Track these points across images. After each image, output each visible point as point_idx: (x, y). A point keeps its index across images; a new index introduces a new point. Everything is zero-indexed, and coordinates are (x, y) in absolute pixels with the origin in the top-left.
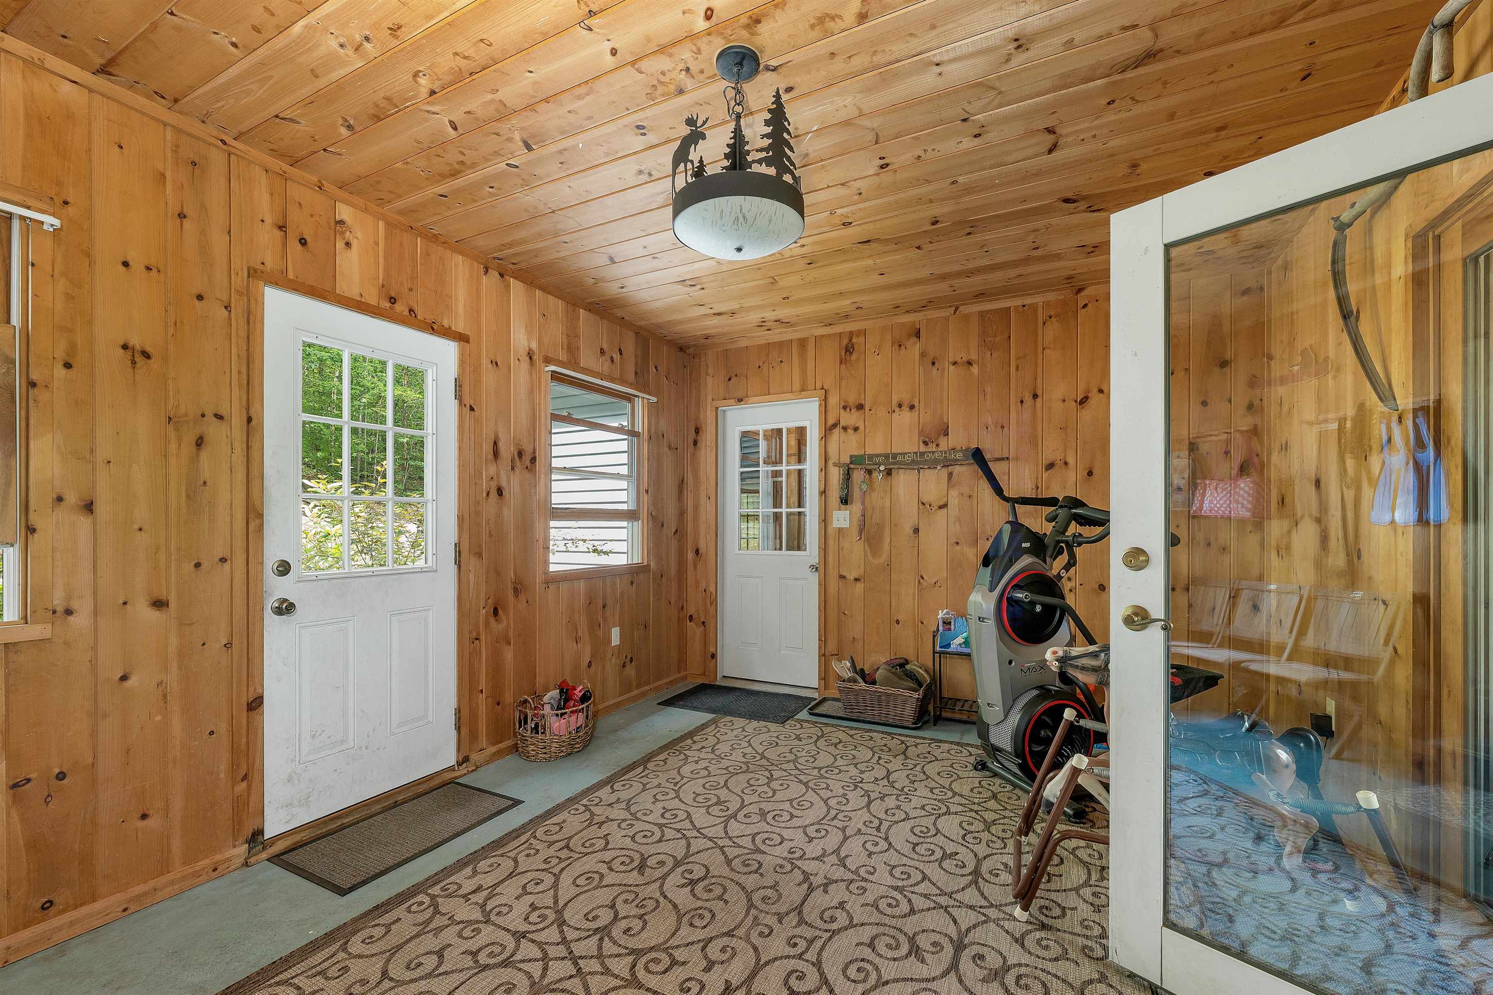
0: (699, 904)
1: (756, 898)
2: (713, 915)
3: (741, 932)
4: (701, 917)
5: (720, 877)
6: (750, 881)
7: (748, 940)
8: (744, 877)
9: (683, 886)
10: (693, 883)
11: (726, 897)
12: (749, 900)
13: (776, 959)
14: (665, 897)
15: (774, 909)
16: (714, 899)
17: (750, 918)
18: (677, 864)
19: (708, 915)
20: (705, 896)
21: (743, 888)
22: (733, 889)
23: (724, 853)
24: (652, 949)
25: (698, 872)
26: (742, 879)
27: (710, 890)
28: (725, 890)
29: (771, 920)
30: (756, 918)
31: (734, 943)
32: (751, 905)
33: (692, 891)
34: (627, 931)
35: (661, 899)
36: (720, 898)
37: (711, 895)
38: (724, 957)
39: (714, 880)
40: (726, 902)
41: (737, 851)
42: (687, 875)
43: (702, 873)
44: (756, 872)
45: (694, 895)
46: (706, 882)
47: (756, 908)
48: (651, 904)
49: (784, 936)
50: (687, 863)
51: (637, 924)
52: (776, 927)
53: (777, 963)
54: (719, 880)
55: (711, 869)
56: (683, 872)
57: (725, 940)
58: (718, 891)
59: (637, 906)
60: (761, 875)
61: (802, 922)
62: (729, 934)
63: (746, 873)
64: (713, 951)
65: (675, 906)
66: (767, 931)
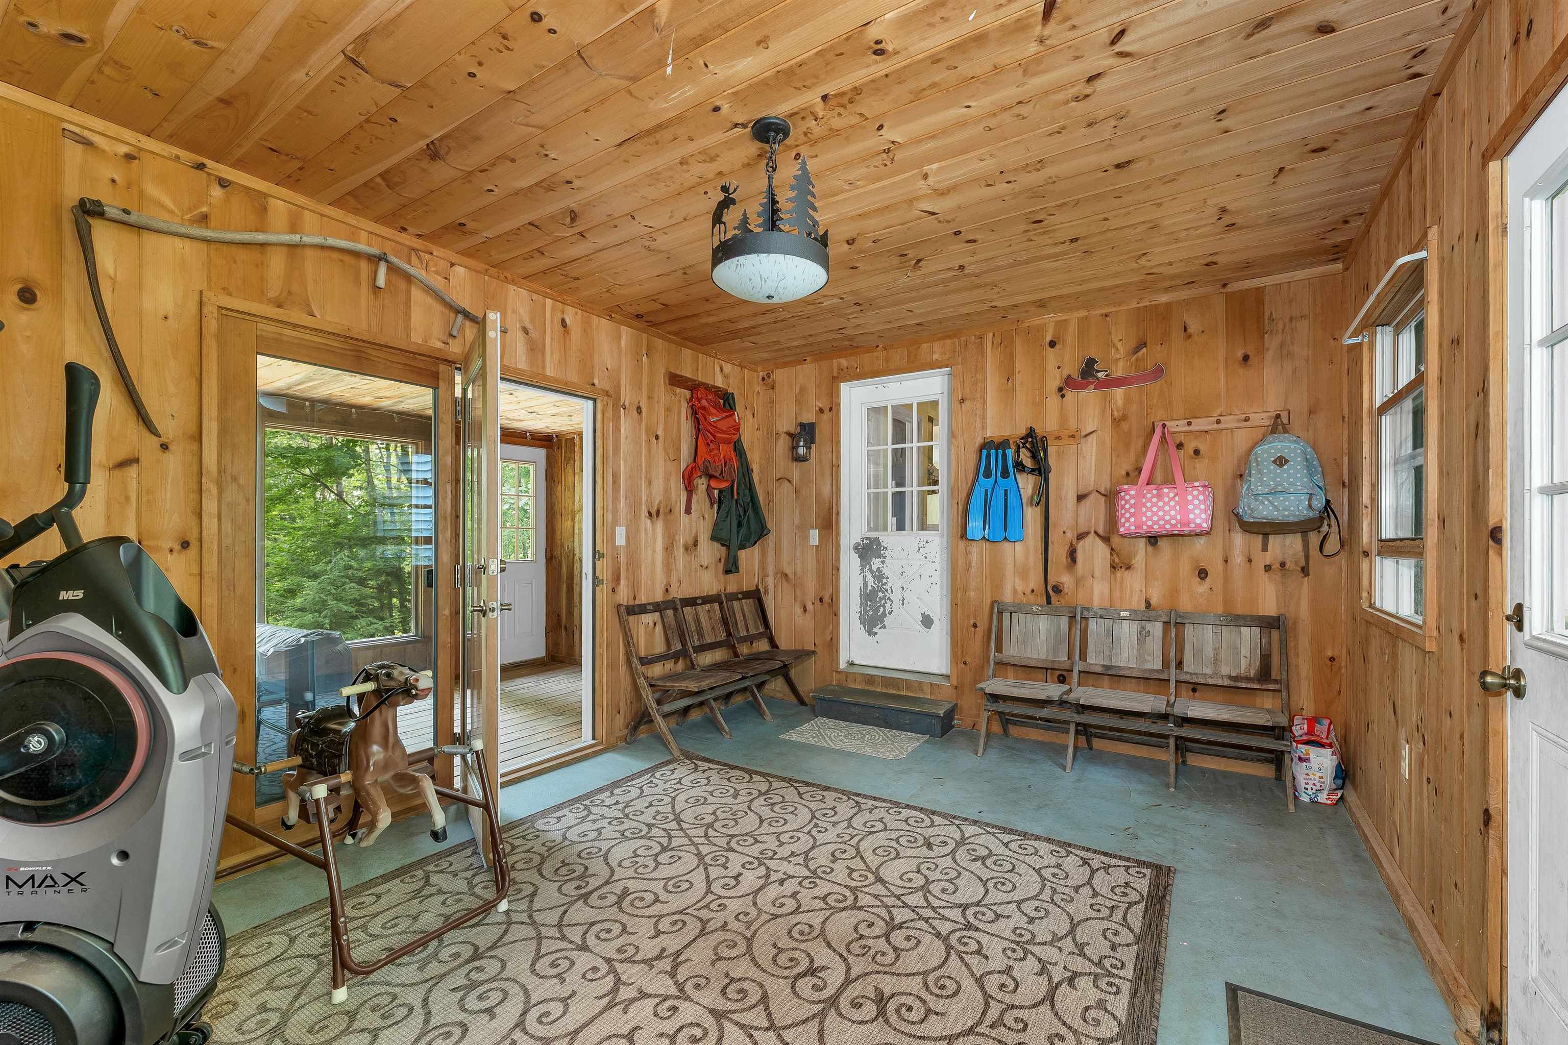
0: (803, 946)
1: (742, 948)
2: (789, 932)
3: (765, 917)
4: (802, 933)
5: (778, 977)
6: (742, 969)
7: (760, 911)
8: (749, 974)
9: (824, 968)
10: (812, 971)
11: (775, 951)
12: (749, 947)
13: (740, 897)
14: (841, 956)
15: (728, 936)
16: (788, 950)
17: (753, 929)
18: (833, 1001)
19: (795, 934)
20: (797, 954)
21: (753, 959)
22: (765, 962)
23: (769, 1015)
24: (843, 909)
25: (804, 986)
26: (753, 972)
27: (791, 960)
28: (774, 960)
29: (734, 925)
30: (748, 928)
31: (773, 910)
32: (749, 941)
33: (812, 961)
34: (871, 925)
35: (845, 953)
36: (781, 951)
37: (790, 954)
38: (782, 900)
39: (786, 973)
40: (775, 946)
41: (747, 1018)
42: (820, 983)
43: (801, 983)
44: (732, 980)
45: (809, 955)
46: (796, 971)
47: (745, 938)
48: (856, 948)
49: (727, 912)
50: (820, 1002)
51: (863, 930)
52: (730, 919)
53: (740, 894)
54: (780, 972)
55: (789, 990)
56: (825, 987)
57: (780, 911)
58: (783, 959)
59: (870, 948)
60: (727, 975)
61: (704, 923)
62: (776, 916)
63: (746, 979)
64: (791, 904)
65: (829, 945)
66: (741, 917)
